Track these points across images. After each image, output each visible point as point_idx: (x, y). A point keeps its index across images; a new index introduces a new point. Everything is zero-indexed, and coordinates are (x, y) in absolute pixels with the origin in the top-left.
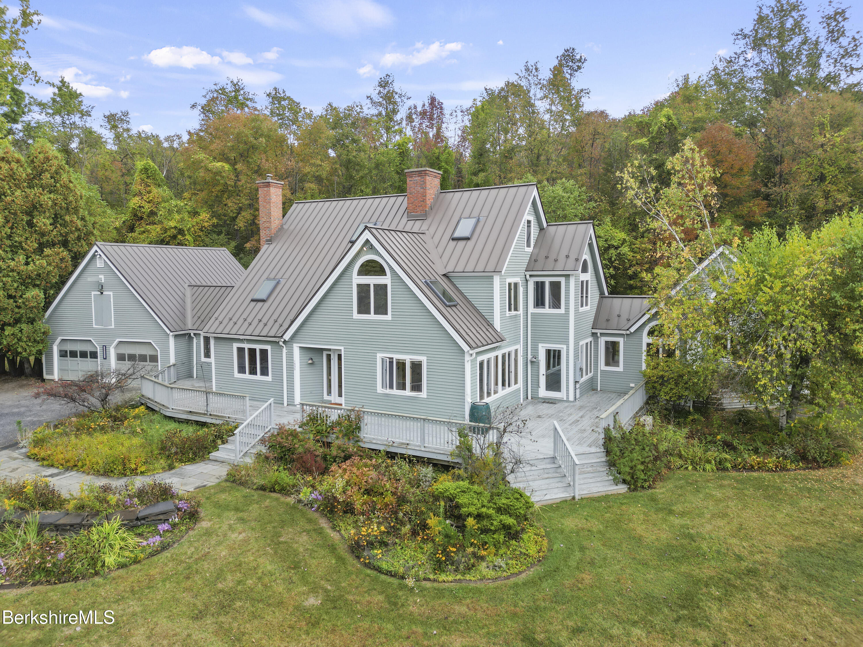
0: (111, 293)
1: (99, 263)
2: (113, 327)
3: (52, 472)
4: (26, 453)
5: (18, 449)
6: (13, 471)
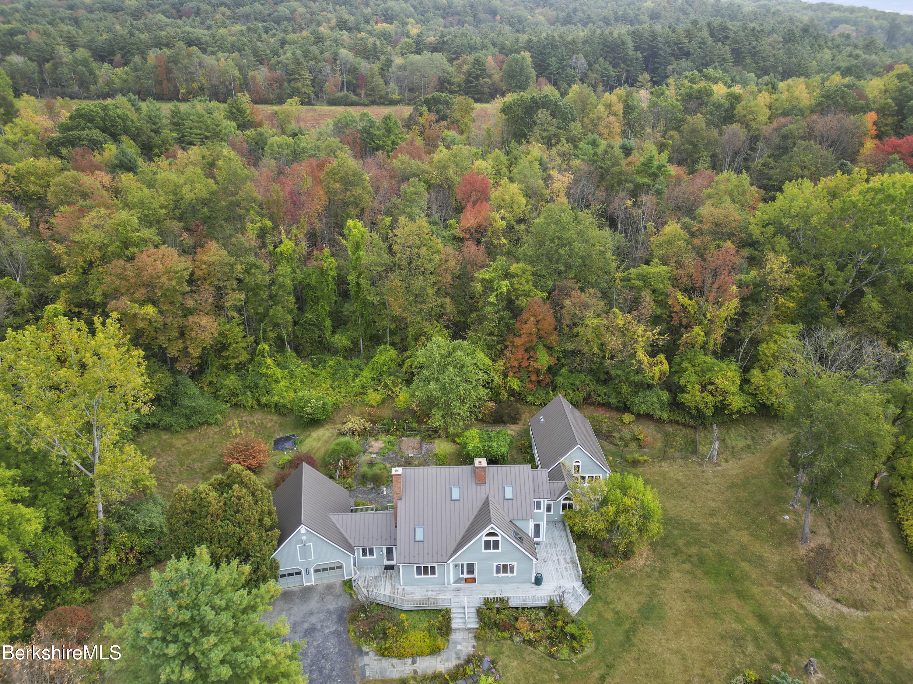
3: (410, 661)
4: (376, 655)
5: (367, 654)
6: (394, 667)
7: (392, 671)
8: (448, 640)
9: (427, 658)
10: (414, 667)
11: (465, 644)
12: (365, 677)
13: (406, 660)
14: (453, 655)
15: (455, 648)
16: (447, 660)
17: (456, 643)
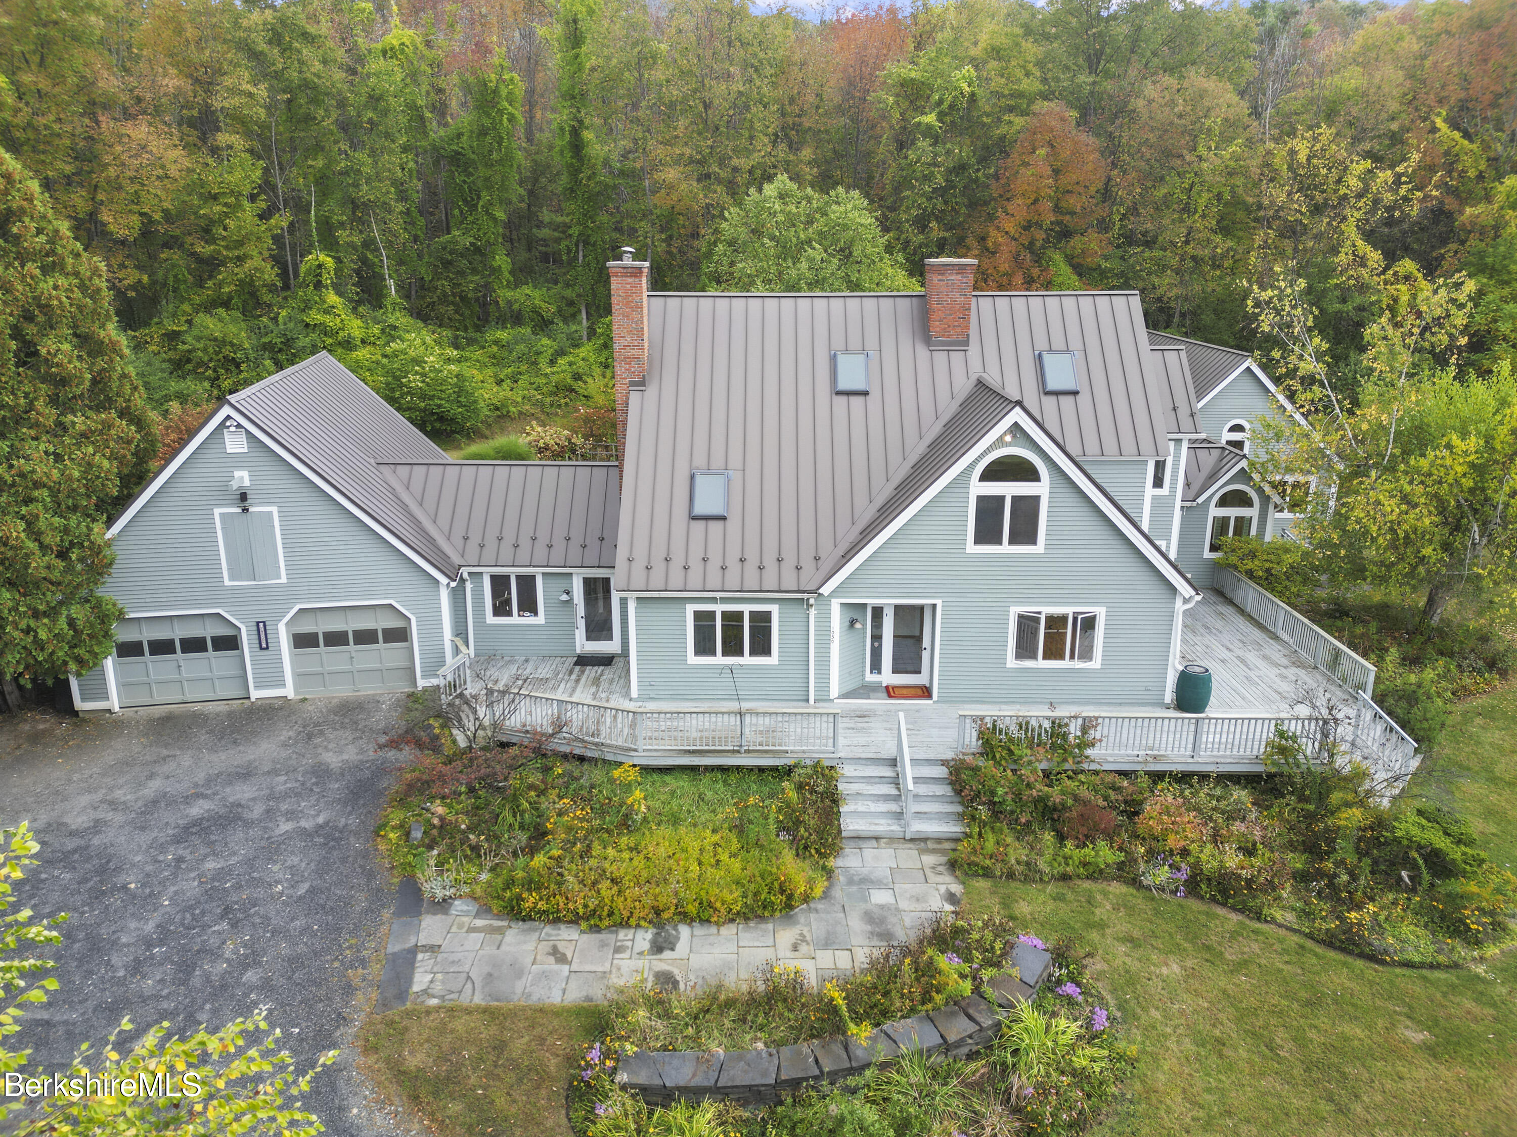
0: (274, 509)
1: (235, 444)
2: (284, 579)
3: (644, 938)
4: (485, 910)
5: (442, 906)
6: (561, 958)
7: (545, 975)
8: (829, 873)
9: (729, 931)
10: (665, 962)
11: (906, 888)
12: (402, 995)
13: (623, 935)
14: (856, 925)
15: (865, 899)
16: (828, 943)
17: (865, 882)
